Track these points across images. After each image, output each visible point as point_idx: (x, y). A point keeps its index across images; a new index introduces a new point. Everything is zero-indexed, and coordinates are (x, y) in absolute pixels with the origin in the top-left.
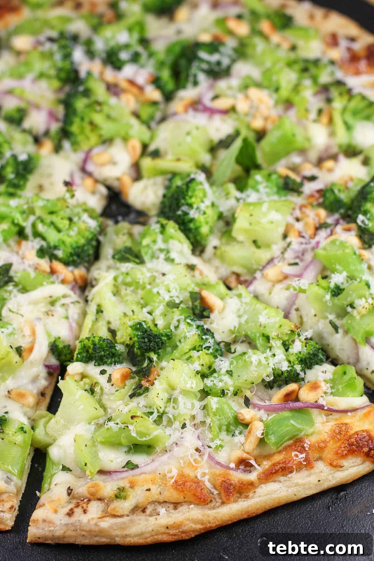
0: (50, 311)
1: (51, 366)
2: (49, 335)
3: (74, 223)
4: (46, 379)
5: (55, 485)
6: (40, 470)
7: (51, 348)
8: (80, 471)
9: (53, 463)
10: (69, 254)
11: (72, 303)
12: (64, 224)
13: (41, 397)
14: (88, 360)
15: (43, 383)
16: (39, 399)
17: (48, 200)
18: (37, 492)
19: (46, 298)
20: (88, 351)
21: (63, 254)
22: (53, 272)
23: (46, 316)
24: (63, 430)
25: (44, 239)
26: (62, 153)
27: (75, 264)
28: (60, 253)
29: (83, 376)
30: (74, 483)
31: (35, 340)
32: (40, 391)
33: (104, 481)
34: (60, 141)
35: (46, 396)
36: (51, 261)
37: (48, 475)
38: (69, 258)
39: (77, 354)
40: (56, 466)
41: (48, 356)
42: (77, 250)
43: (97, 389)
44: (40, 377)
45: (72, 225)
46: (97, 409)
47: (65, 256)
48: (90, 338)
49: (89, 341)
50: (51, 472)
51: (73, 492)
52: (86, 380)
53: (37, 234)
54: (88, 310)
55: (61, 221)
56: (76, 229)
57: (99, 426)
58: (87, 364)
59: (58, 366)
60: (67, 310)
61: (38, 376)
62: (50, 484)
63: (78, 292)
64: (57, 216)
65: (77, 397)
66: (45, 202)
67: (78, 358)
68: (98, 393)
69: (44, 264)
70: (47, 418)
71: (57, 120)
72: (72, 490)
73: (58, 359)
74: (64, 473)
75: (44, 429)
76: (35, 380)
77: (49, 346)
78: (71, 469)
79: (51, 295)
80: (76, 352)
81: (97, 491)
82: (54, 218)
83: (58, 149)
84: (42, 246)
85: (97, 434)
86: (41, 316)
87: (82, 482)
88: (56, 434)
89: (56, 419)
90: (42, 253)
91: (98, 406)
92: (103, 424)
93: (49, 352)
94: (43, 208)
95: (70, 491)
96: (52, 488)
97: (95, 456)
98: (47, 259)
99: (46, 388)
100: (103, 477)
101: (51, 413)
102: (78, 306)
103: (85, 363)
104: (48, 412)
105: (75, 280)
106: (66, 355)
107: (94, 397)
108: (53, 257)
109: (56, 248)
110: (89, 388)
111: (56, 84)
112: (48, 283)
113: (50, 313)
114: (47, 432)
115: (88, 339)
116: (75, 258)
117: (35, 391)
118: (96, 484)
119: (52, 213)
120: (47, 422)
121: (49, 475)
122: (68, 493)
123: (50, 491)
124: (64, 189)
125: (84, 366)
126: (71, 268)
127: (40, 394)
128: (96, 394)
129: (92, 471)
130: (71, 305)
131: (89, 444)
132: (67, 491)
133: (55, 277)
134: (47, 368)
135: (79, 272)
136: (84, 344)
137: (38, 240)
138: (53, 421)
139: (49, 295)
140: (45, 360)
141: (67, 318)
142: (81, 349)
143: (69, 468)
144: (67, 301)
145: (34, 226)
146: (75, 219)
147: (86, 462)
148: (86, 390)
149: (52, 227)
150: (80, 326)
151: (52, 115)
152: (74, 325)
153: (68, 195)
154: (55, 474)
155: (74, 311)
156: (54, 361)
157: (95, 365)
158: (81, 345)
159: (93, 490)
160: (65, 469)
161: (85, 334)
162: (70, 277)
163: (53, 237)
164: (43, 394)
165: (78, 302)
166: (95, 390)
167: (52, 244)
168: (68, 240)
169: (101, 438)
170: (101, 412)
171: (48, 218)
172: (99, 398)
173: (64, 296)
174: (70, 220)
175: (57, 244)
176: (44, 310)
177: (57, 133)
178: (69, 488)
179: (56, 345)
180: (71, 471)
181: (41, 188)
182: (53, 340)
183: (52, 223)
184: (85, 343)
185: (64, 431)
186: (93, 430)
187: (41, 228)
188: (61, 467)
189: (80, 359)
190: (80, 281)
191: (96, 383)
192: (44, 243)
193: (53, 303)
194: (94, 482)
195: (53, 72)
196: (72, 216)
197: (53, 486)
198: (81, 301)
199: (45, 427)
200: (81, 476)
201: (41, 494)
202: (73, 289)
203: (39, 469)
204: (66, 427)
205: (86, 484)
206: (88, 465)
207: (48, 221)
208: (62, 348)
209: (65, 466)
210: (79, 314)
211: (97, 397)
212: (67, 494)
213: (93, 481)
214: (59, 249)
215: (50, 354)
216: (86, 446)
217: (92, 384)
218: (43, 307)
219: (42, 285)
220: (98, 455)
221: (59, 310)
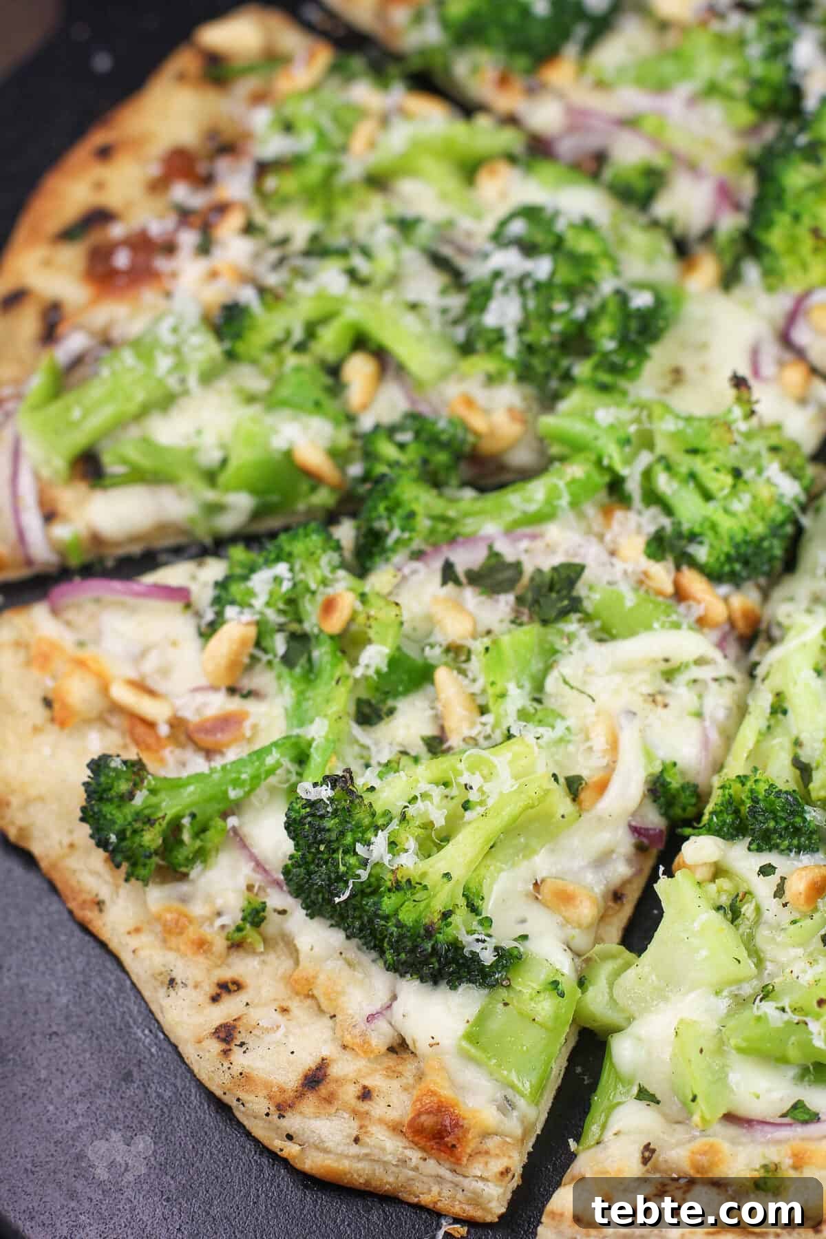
0: (661, 693)
1: (647, 829)
2: (649, 755)
3: (746, 482)
4: (629, 861)
5: (616, 1134)
6: (586, 1082)
7: (650, 786)
8: (680, 1106)
9: (619, 1078)
10: (722, 558)
11: (716, 680)
12: (720, 482)
13: (611, 904)
14: (734, 833)
15: (621, 870)
16: (607, 909)
17: (689, 419)
18: (571, 1141)
19: (655, 661)
20: (737, 812)
21: (710, 555)
22: (680, 595)
23: (650, 706)
24: (653, 1000)
25: (668, 510)
26: (738, 292)
27: (735, 580)
28: (702, 553)
29: (718, 871)
30: (661, 1135)
31: (614, 762)
32: (612, 887)
33: (733, 1142)
34: (737, 261)
35: (625, 901)
36: (678, 568)
37: (602, 1102)
38: (722, 565)
39: (712, 813)
40: (623, 1086)
41: (641, 804)
42: (743, 549)
43: (748, 909)
44: (614, 856)
45: (741, 486)
46: (739, 962)
47: (712, 560)
48: (746, 777)
49: (743, 784)
50: (611, 1097)
51: (654, 1156)
52: (722, 882)
53: (653, 498)
54: (750, 702)
55: (714, 474)
56: (747, 498)
57: (741, 1002)
58: (729, 843)
59: (661, 831)
60: (700, 697)
61: (612, 851)
62: (604, 1127)
63: (733, 649)
64: (706, 461)
65: (696, 926)
66: (681, 424)
67: (712, 824)
68: (748, 919)
69: (662, 574)
70: (620, 961)
71: (737, 207)
72: (653, 1151)
73: (665, 814)
74: (641, 1105)
75: (608, 990)
76: (601, 861)
77: (646, 782)
78: (659, 1098)
79: (666, 655)
80: (709, 808)
81: (713, 1164)
82: (697, 464)
83: (729, 280)
84: (662, 529)
85: (731, 1024)
86: (638, 703)
87: (680, 1133)
88: (634, 1008)
89: (639, 969)
90: (659, 545)
91: (743, 955)
92: (750, 996)
93: (644, 795)
94: (674, 436)
95: (648, 1153)
96: (606, 1140)
97: (720, 1079)
98: (669, 564)
99: (626, 882)
100: (732, 1131)
101: (631, 951)
102: (729, 687)
103: (728, 840)
104: (622, 948)
105: (731, 622)
106: (684, 809)
107: (737, 927)
108: (684, 560)
109: (693, 537)
110: (729, 903)
111: (745, 116)
112: (663, 626)
113: (659, 698)
114: (615, 996)
115: (742, 780)
116: (738, 567)
117: (599, 889)
118: (712, 1146)
119: (694, 451)
120: (618, 973)
121: (606, 1103)
122: (643, 1157)
123: (601, 1146)
124: (731, 393)
125: (723, 847)
126: (724, 589)
127: (610, 896)
128: (742, 920)
129: (708, 1117)
130: (714, 686)
131: (709, 1046)
132: (643, 1153)
133: (682, 608)
134: (636, 835)
135: (744, 599)
136: (730, 796)
137: (654, 510)
138: (631, 973)
139: (661, 655)
140: (634, 814)
141: (699, 715)
142: (722, 804)
143: (653, 1096)
144: (705, 673)
145: (647, 475)
146: (749, 473)
147: (696, 1092)
148: (719, 908)
149: (692, 485)
150: (729, 739)
151: (725, 194)
152: (714, 736)
153: (738, 412)
154: (619, 1104)
155: (718, 701)
156: (654, 819)
157: (749, 849)
158: (724, 796)
159: (704, 1160)
160: (644, 1095)
161: (736, 766)
162: (719, 612)
163: (690, 509)
164: (617, 896)
165: (731, 679)
166: (743, 910)
167: (685, 527)
168: (726, 524)
169: (739, 1040)
170: (749, 966)
171: (685, 463)
172: (748, 931)
173: (700, 662)
174: (737, 473)
175: (697, 529)
176: (647, 689)
177: (733, 241)
178: (647, 1147)
179: (664, 780)
180: (658, 1102)
181: (677, 375)
182: (657, 768)
183: (692, 476)
184: (731, 791)
185: (655, 1003)
186: (725, 1011)
187: (664, 483)
188: (635, 1090)
189: (717, 828)
190: (741, 625)
191: (745, 894)
192: (666, 522)
193: (669, 675)
194: (711, 1140)
195: (738, 87)
196: (741, 466)
197: (609, 1135)
198: (738, 676)
199: (611, 985)
200: (680, 1119)
201: (581, 1148)
202: (721, 645)
203: (584, 1080)
204: (662, 994)
205: (690, 1141)
206: (698, 1099)
207: (683, 470)
208: (677, 790)
209: (646, 1090)
210: (729, 709)
211: (744, 929)
212: (640, 1160)
213: (709, 1136)
214: (701, 543)
215: (648, 802)
216: (701, 1051)
217: (737, 895)
218: (646, 682)
219: (649, 628)
220: (727, 1076)
221: (682, 694)
